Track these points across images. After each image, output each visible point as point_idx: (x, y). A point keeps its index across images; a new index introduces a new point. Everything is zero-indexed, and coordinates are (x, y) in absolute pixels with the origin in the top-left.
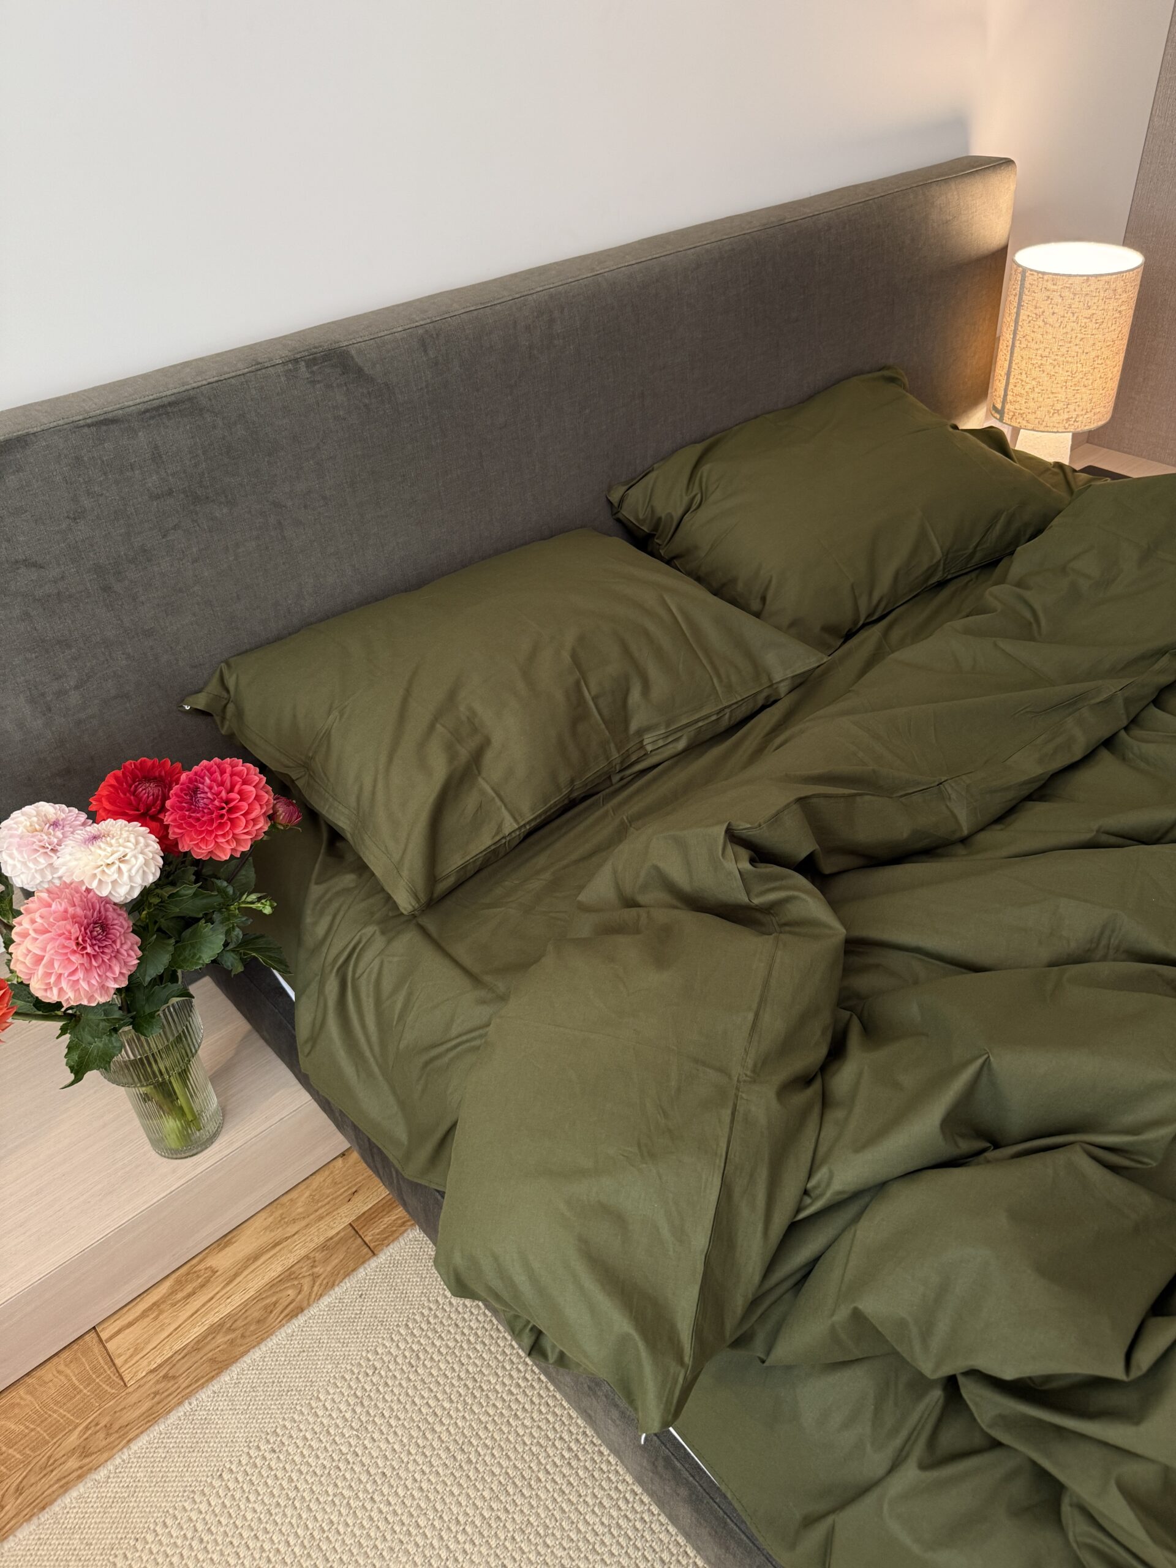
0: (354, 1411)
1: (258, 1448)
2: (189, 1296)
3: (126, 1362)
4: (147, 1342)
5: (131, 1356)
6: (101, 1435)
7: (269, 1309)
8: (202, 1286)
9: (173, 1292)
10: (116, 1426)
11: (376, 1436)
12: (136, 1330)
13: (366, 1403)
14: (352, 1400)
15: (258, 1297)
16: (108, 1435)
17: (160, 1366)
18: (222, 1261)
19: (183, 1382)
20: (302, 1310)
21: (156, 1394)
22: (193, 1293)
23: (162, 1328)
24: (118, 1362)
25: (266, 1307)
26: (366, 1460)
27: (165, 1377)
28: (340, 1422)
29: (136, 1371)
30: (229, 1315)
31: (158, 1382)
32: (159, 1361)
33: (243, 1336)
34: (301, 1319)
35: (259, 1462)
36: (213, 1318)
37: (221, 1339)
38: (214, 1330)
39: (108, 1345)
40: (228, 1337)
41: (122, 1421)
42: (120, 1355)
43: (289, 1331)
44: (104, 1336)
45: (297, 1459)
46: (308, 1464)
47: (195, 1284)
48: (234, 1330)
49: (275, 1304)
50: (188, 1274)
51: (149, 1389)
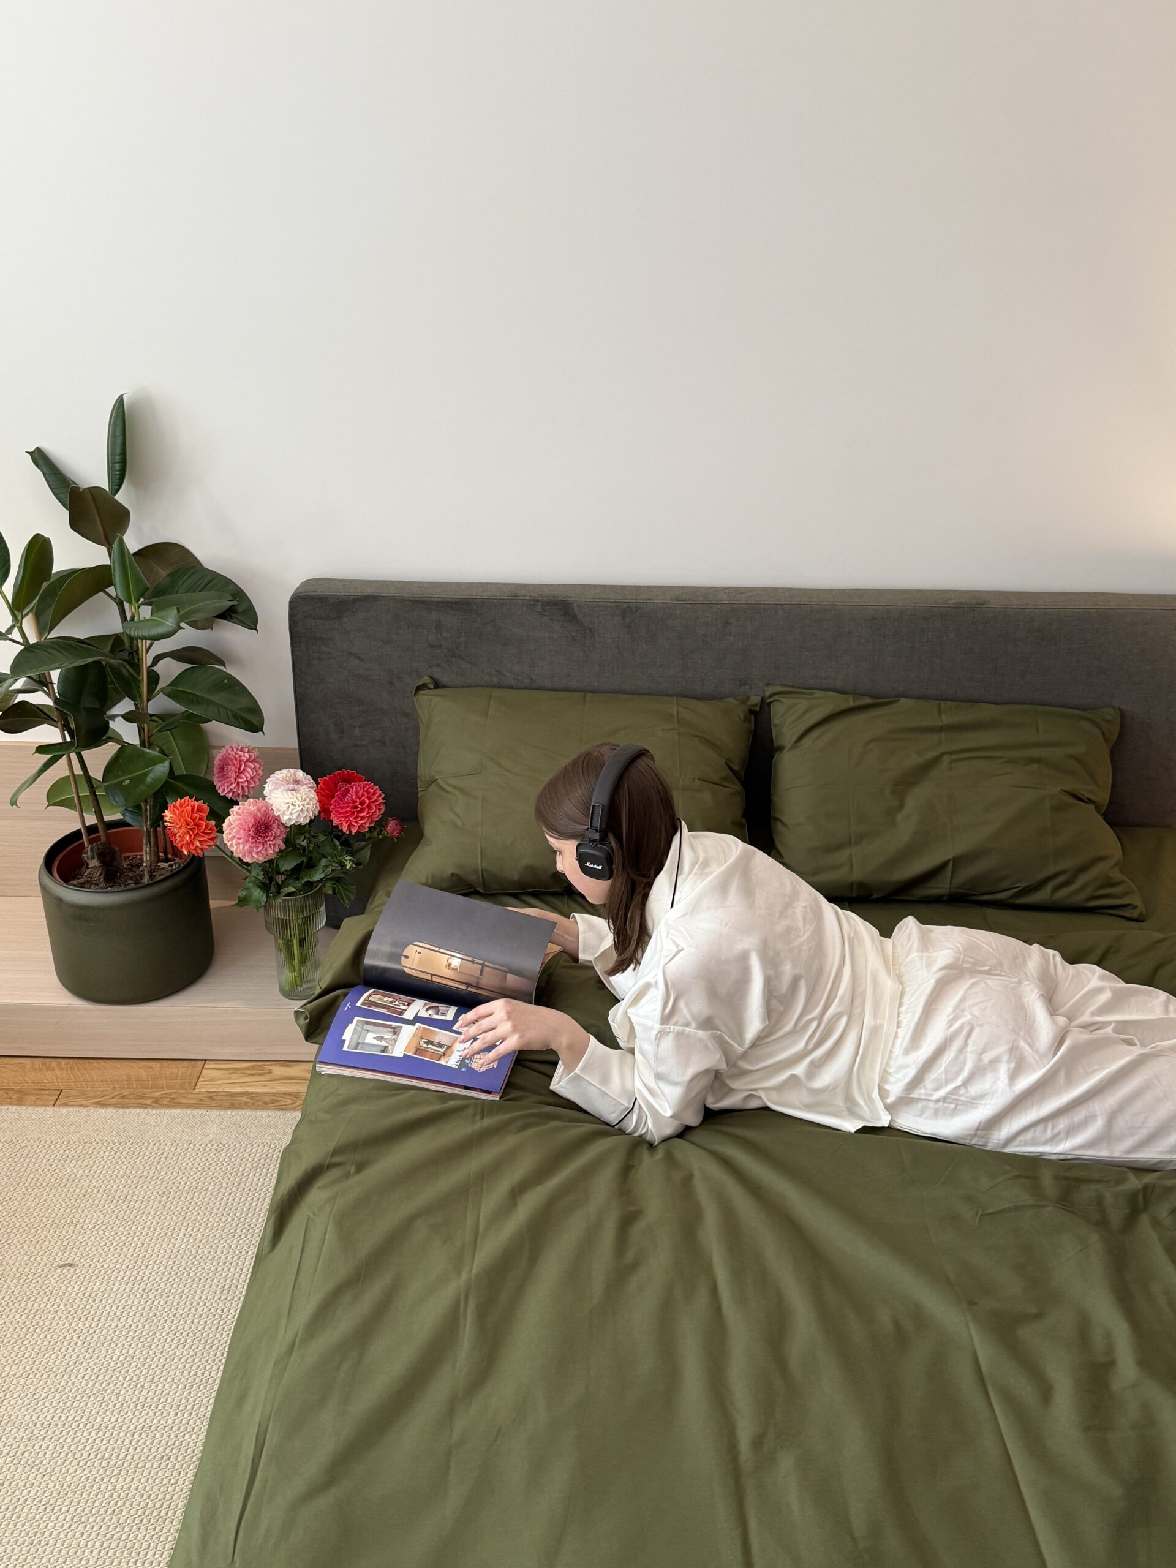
0: (260, 1160)
1: (213, 1145)
2: (251, 1074)
3: (203, 1081)
4: (218, 1080)
5: (207, 1081)
6: (168, 1100)
7: (273, 1101)
8: (260, 1075)
9: (247, 1069)
10: (175, 1101)
11: (257, 1175)
12: (219, 1073)
13: (268, 1161)
14: (264, 1156)
15: (274, 1094)
16: (170, 1101)
17: (213, 1092)
18: (278, 1071)
19: (214, 1103)
20: (285, 1110)
21: (201, 1100)
22: (254, 1075)
23: (230, 1079)
24: (201, 1079)
25: (273, 1100)
26: (244, 1179)
27: (210, 1097)
28: (250, 1160)
29: (203, 1088)
30: (256, 1093)
31: (206, 1097)
32: (214, 1090)
33: (253, 1104)
34: (279, 1113)
35: (207, 1150)
36: (250, 1090)
37: (244, 1099)
38: (246, 1094)
39: (204, 1071)
40: (247, 1100)
41: (179, 1101)
42: (204, 1077)
43: (270, 1114)
44: (206, 1066)
45: (221, 1160)
46: (223, 1164)
47: (258, 1072)
48: (253, 1099)
49: (278, 1101)
50: (260, 1066)
51: (200, 1097)
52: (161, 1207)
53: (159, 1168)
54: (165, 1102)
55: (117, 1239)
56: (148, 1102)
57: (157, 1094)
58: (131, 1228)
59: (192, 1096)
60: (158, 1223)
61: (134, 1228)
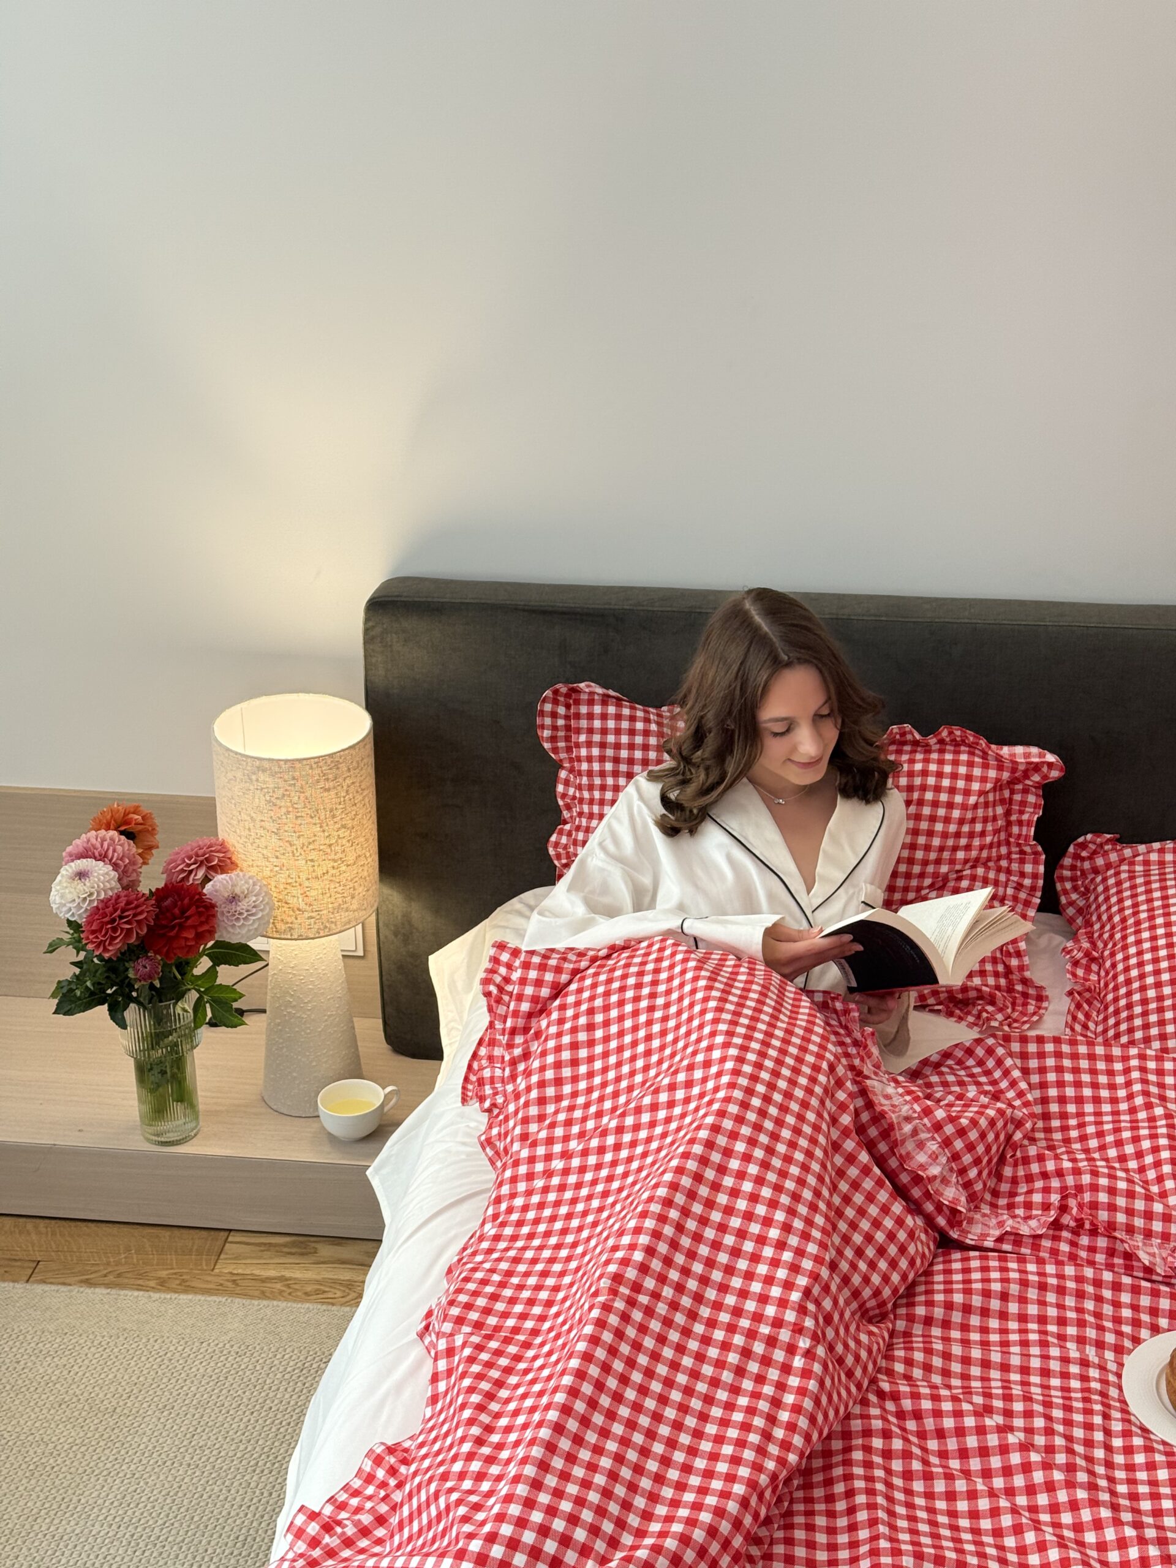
2: (288, 1253)
3: (226, 1259)
4: (246, 1258)
5: (231, 1259)
6: (178, 1282)
8: (302, 1254)
9: (285, 1245)
10: (187, 1283)
12: (247, 1248)
15: (318, 1282)
16: (180, 1284)
17: (237, 1274)
19: (238, 1289)
21: (221, 1285)
22: (294, 1253)
24: (222, 1256)
25: (316, 1289)
27: (234, 1281)
29: (225, 1267)
30: (295, 1278)
31: (228, 1281)
32: (240, 1271)
36: (286, 1274)
38: (282, 1279)
39: (227, 1245)
40: (282, 1288)
41: (193, 1284)
42: (227, 1254)
44: (230, 1239)
47: (301, 1250)
48: (289, 1287)
49: (324, 1292)
50: (302, 1242)
51: (220, 1280)
52: (160, 1426)
53: (160, 1373)
54: (174, 1284)
55: (100, 1465)
56: (152, 1284)
57: (164, 1274)
58: (119, 1452)
59: (209, 1278)
60: (155, 1447)
61: (123, 1452)
